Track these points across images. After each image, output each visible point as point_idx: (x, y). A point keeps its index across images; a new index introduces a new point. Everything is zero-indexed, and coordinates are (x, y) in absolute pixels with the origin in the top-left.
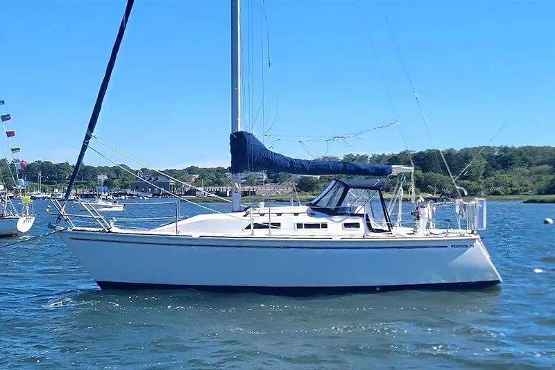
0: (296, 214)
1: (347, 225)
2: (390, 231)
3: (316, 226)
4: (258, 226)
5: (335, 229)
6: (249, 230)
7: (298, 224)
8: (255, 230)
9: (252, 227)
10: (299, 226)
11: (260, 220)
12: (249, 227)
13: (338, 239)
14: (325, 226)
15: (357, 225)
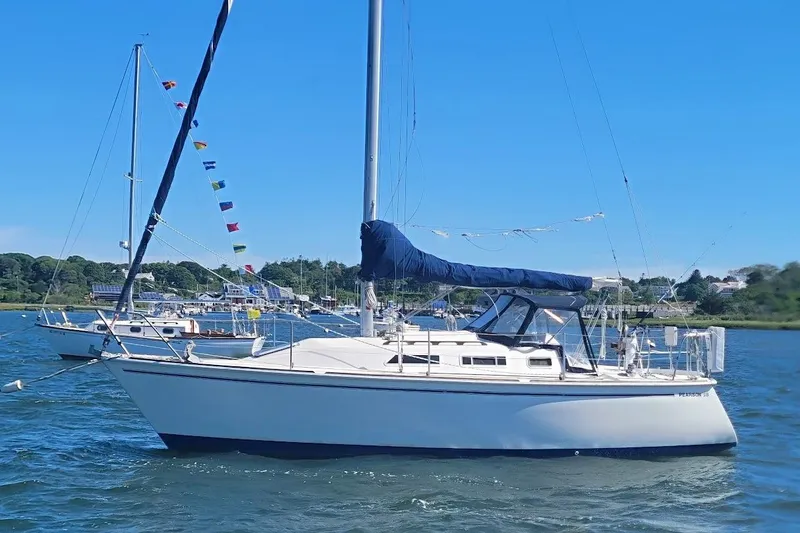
0: (460, 343)
1: (534, 361)
2: (594, 371)
3: (490, 361)
4: (407, 360)
5: (517, 367)
6: (396, 364)
7: (464, 358)
8: (404, 365)
9: (400, 360)
10: (466, 361)
11: (411, 351)
12: (394, 360)
13: (526, 381)
14: (502, 361)
15: (548, 362)
